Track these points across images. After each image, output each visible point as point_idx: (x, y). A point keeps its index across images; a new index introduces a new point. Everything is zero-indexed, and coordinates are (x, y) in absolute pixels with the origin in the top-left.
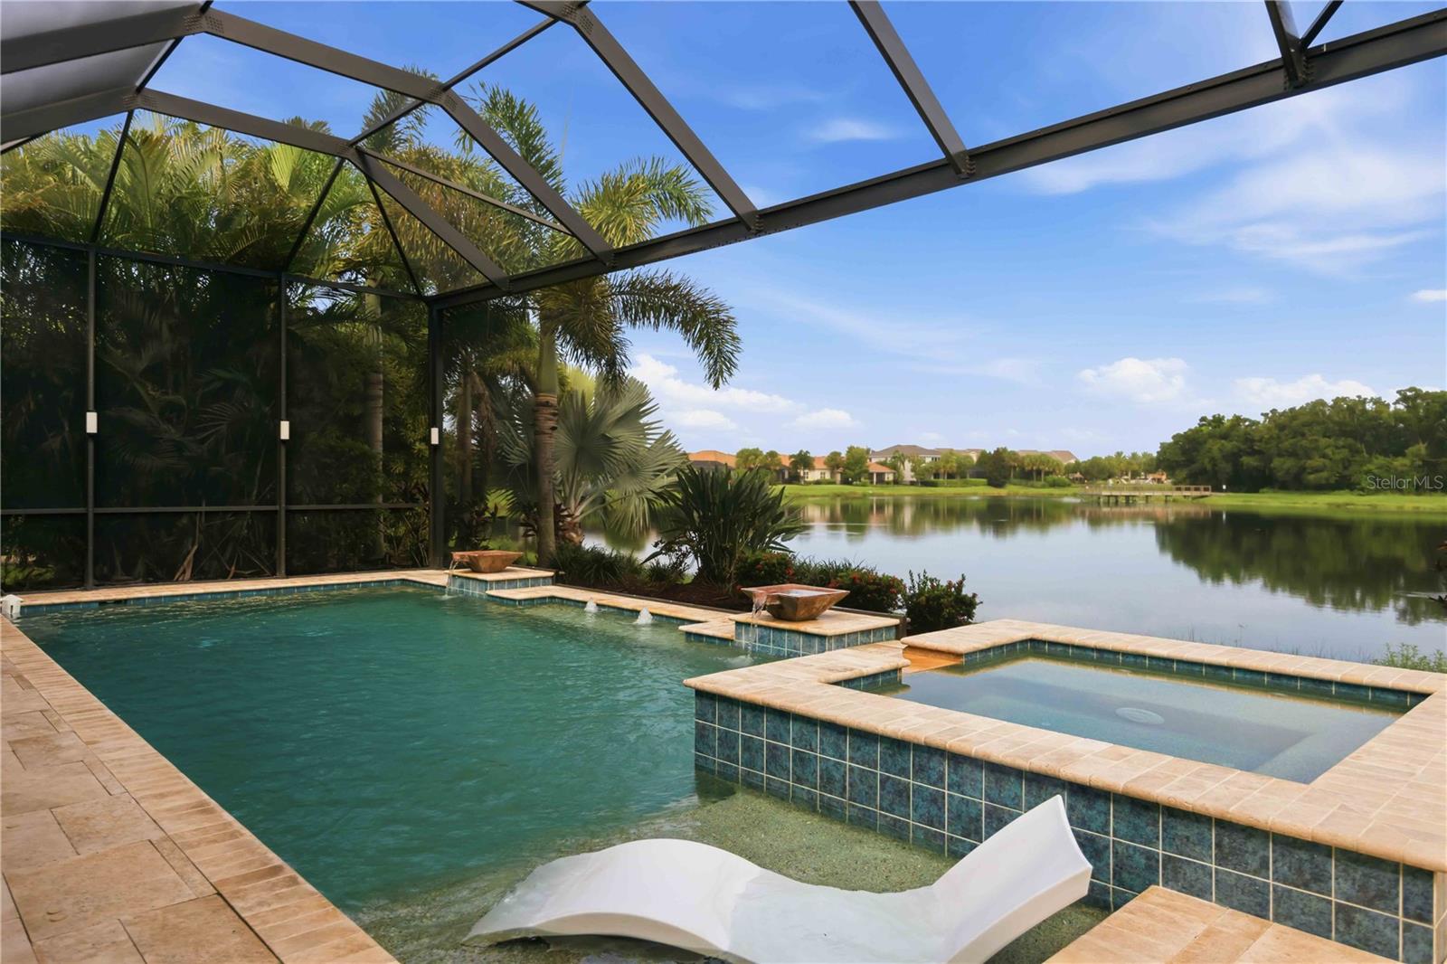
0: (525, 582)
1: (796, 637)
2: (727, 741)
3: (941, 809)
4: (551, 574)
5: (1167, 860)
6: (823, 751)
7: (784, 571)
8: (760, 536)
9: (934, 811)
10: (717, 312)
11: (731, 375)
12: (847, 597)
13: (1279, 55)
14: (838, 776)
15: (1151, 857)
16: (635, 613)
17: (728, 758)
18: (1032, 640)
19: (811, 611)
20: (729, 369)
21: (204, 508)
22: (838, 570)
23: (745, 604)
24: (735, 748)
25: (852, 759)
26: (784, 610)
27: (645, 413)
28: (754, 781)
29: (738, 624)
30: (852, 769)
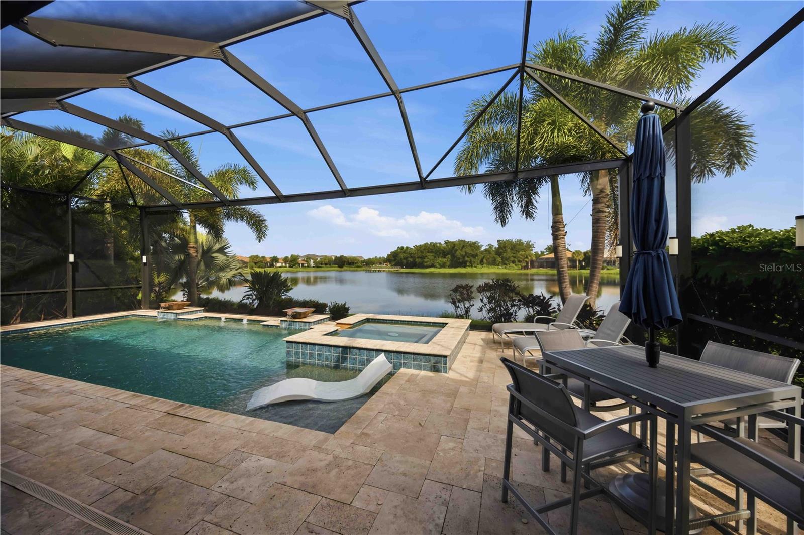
0: (192, 312)
1: (301, 323)
2: (297, 354)
3: (356, 361)
4: (203, 309)
5: (404, 363)
6: (325, 352)
7: (292, 303)
8: (280, 292)
9: (354, 361)
10: (259, 217)
11: (265, 238)
12: (315, 310)
13: (419, 180)
14: (330, 358)
15: (401, 363)
16: (241, 320)
17: (297, 358)
18: (367, 319)
19: (305, 315)
20: (264, 236)
21: (26, 292)
22: (308, 301)
23: (285, 315)
24: (299, 355)
25: (333, 353)
26: (296, 316)
27: (226, 248)
28: (305, 363)
29: (281, 321)
30: (333, 356)
